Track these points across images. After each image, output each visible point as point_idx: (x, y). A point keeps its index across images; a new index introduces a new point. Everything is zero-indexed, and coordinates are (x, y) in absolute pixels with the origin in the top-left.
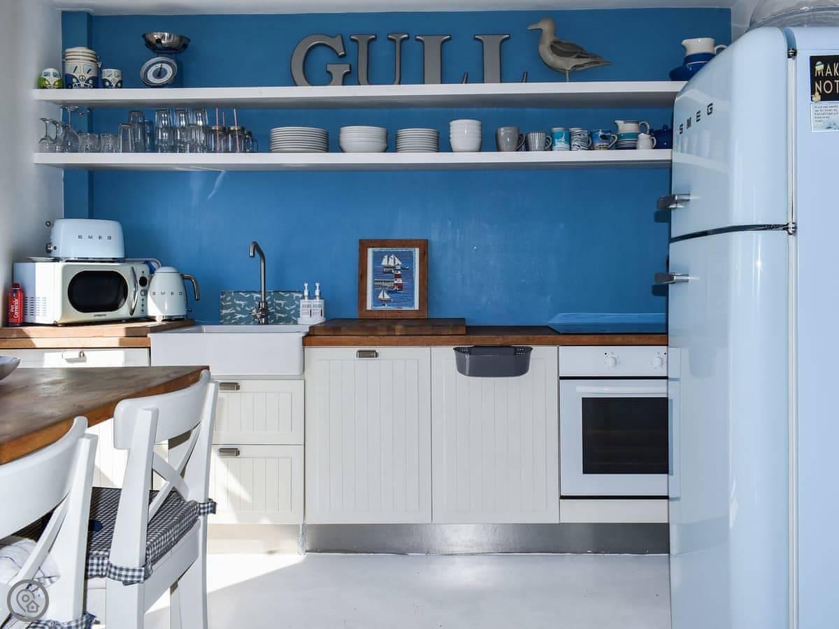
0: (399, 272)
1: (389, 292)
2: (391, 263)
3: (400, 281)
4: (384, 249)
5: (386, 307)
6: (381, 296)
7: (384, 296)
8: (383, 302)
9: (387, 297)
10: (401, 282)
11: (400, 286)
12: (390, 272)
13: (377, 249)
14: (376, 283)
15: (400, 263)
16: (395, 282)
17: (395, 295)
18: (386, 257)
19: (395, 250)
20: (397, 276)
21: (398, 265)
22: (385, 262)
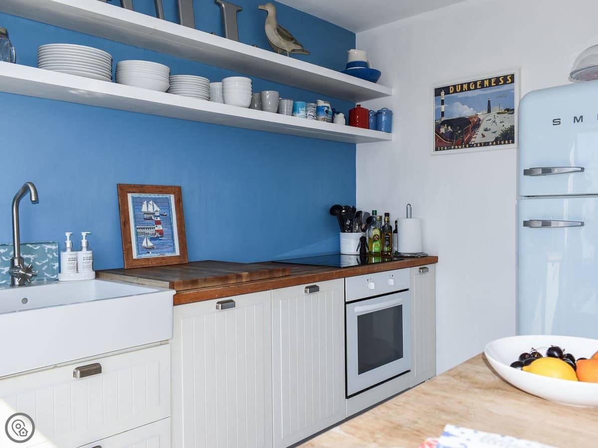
0: (159, 219)
1: (152, 239)
2: (151, 210)
3: (160, 227)
4: (143, 195)
5: (151, 255)
6: (144, 244)
7: (148, 243)
8: (148, 249)
9: (150, 244)
10: (161, 229)
11: (161, 232)
12: (151, 219)
13: (136, 195)
14: (139, 231)
15: (158, 210)
16: (156, 229)
17: (157, 242)
18: (145, 203)
19: (153, 196)
20: (158, 223)
21: (157, 211)
22: (144, 209)
